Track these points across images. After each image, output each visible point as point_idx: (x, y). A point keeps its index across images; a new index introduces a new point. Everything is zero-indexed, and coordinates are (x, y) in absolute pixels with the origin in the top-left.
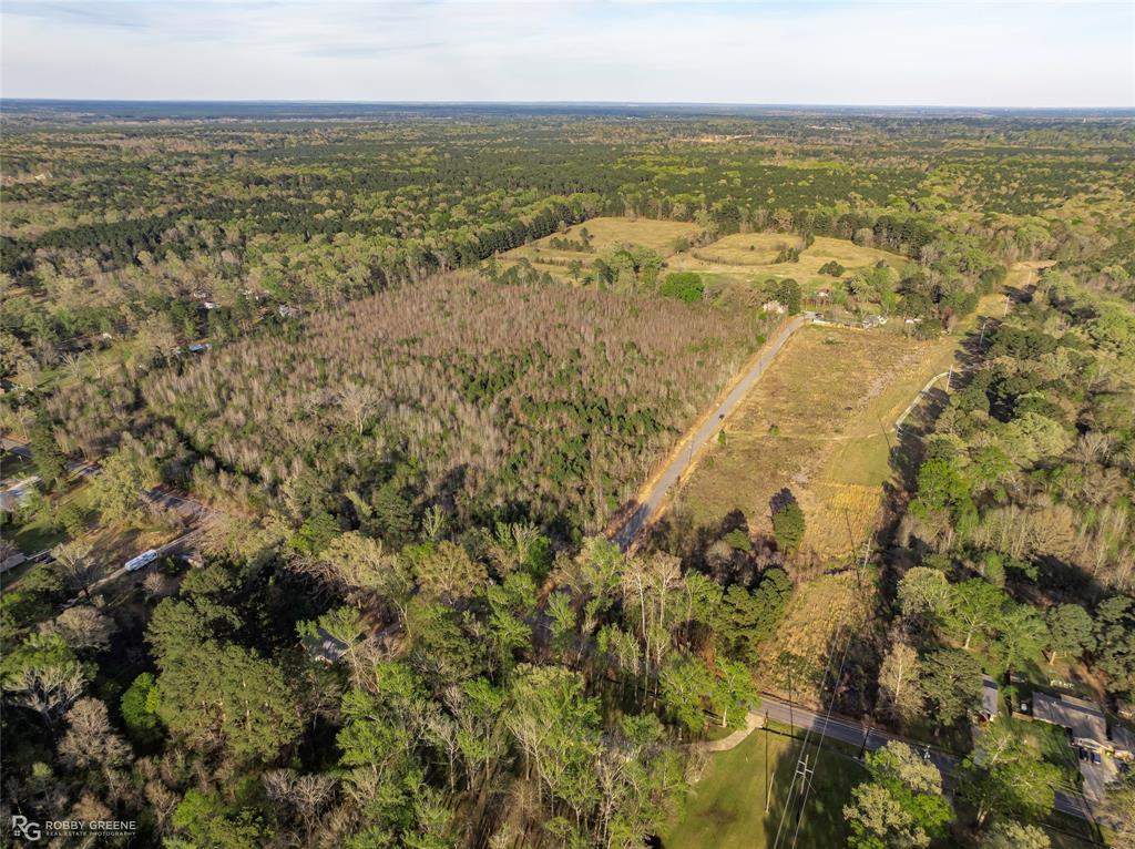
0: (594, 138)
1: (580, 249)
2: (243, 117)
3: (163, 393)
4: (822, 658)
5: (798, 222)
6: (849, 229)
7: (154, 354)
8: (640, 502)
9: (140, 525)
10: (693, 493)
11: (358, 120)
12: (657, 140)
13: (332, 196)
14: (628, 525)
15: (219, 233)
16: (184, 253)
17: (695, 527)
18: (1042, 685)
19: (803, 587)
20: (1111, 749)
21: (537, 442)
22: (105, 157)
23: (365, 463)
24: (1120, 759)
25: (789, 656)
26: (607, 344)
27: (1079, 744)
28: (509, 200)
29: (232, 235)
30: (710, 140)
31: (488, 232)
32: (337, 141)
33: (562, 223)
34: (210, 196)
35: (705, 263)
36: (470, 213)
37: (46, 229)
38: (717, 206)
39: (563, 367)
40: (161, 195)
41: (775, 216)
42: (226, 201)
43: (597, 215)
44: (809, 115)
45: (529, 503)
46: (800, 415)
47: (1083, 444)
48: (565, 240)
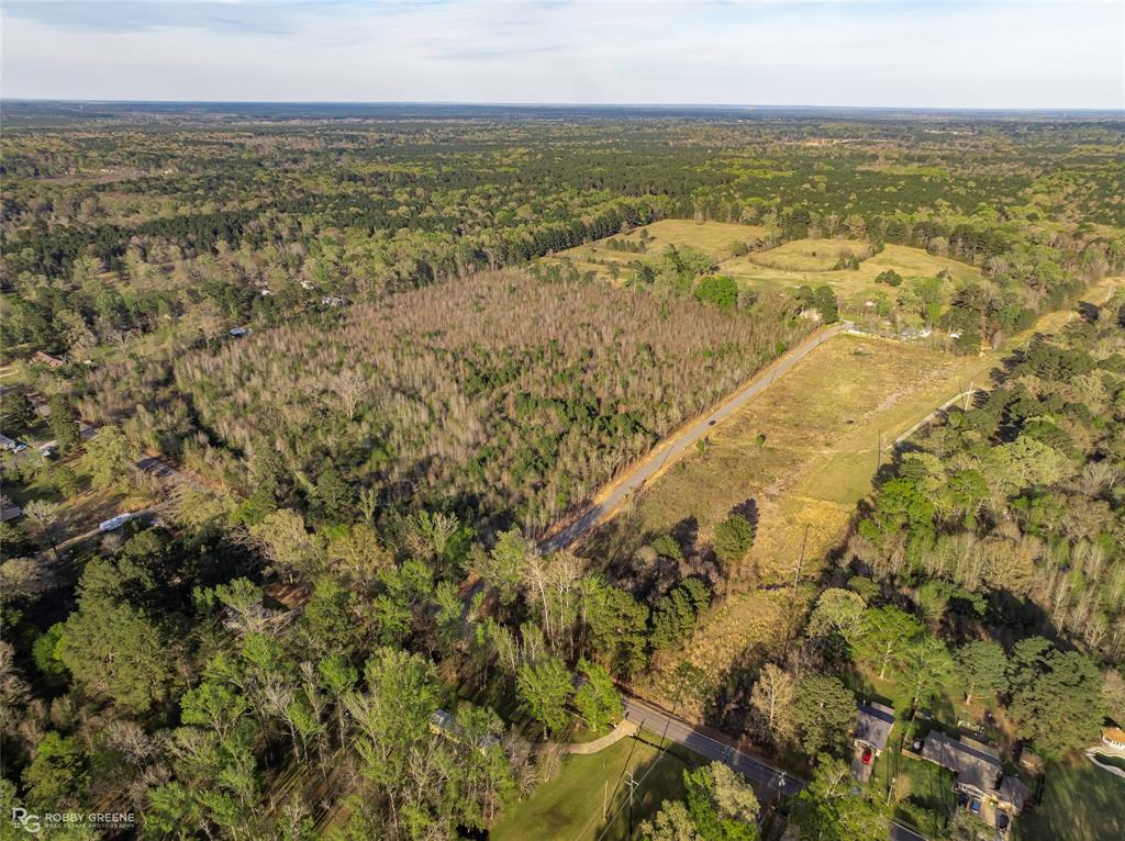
0: (694, 141)
1: (636, 251)
2: (367, 118)
3: (191, 373)
4: (722, 673)
5: (871, 228)
6: (924, 236)
7: (196, 336)
8: (596, 502)
9: (126, 491)
10: (653, 497)
11: (473, 121)
12: (758, 143)
13: (412, 194)
14: (576, 524)
15: (296, 226)
16: (257, 243)
17: (643, 531)
18: (950, 725)
19: (731, 599)
20: (995, 798)
21: (515, 437)
22: (230, 153)
23: (345, 446)
24: (1003, 810)
25: (690, 667)
26: (623, 345)
27: (964, 790)
28: (578, 200)
29: (307, 228)
30: (816, 144)
31: (545, 231)
32: (443, 141)
33: (625, 224)
34: (302, 191)
35: (759, 268)
36: (535, 212)
37: (148, 219)
38: (788, 210)
39: (569, 365)
40: (259, 189)
41: (846, 223)
42: (314, 196)
43: (666, 217)
44: (933, 119)
45: (482, 495)
46: (796, 425)
47: (1086, 474)
48: (622, 241)
